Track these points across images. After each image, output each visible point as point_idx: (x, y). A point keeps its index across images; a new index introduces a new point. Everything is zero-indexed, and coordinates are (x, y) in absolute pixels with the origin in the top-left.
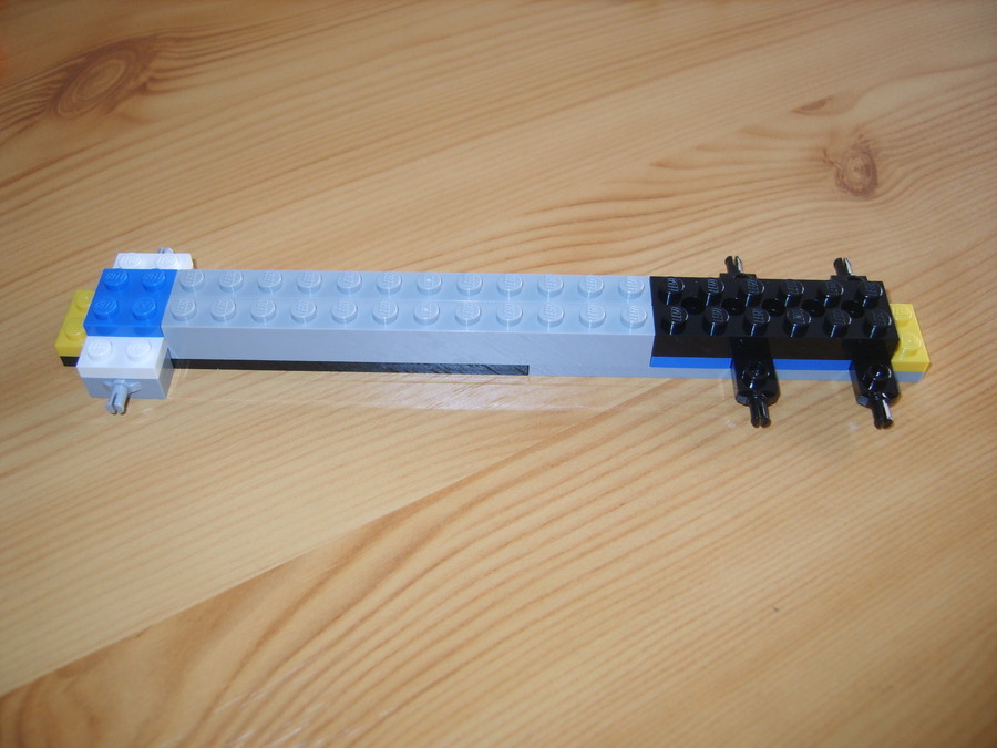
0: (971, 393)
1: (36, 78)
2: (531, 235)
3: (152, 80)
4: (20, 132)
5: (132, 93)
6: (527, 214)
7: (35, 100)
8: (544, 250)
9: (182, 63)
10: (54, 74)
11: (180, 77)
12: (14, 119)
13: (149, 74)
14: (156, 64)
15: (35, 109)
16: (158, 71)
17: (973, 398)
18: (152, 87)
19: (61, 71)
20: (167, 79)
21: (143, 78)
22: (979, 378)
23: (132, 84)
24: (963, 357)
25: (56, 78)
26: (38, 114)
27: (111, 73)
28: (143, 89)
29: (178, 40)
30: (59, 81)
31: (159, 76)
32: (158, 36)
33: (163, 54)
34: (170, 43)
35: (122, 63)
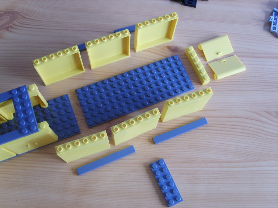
0: (82, 187)
3: (11, 26)
5: (5, 28)
14: (15, 22)
17: (81, 188)
18: (10, 29)
20: (13, 28)
21: (9, 25)
22: (86, 186)
23: (7, 26)
24: (88, 180)
27: (5, 20)
28: (7, 29)
29: (23, 17)
31: (13, 26)
32: (20, 13)
33: (17, 19)
34: (20, 17)
35: (9, 18)
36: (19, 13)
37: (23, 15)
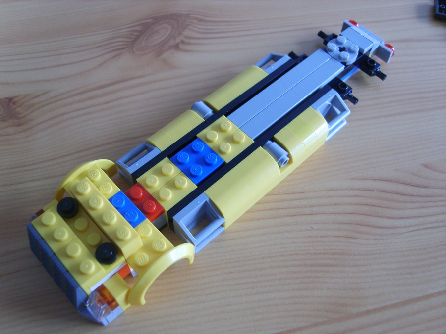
1: (127, 26)
2: (351, 193)
3: (183, 42)
4: (114, 57)
5: (171, 47)
6: (352, 179)
7: (124, 39)
8: (356, 204)
9: (199, 35)
10: (135, 26)
11: (196, 44)
12: (112, 49)
13: (182, 38)
14: (187, 33)
15: (123, 45)
16: (187, 37)
18: (182, 46)
19: (140, 25)
20: (190, 44)
21: (178, 40)
23: (172, 42)
25: (137, 28)
26: (123, 49)
27: (163, 32)
28: (177, 47)
29: (200, 20)
30: (137, 31)
31: (186, 40)
32: (190, 16)
33: (190, 27)
34: (195, 21)
35: (170, 28)
36: (188, 16)
37: (200, 17)
